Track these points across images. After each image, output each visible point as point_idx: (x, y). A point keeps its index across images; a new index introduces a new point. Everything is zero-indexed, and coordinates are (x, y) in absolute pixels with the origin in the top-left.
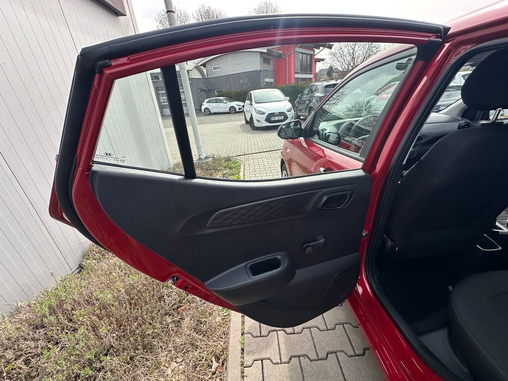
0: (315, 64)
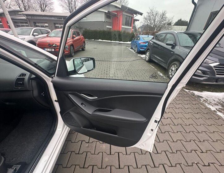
0: (134, 22)
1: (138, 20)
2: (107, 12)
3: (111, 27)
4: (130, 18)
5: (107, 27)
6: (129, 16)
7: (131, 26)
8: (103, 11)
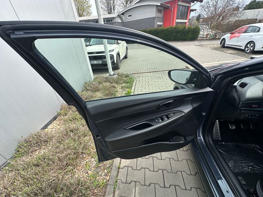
0: (190, 13)
1: (195, 10)
2: (159, 4)
3: (161, 24)
4: (186, 8)
5: (159, 23)
6: (185, 6)
7: (186, 19)
8: (154, 4)
